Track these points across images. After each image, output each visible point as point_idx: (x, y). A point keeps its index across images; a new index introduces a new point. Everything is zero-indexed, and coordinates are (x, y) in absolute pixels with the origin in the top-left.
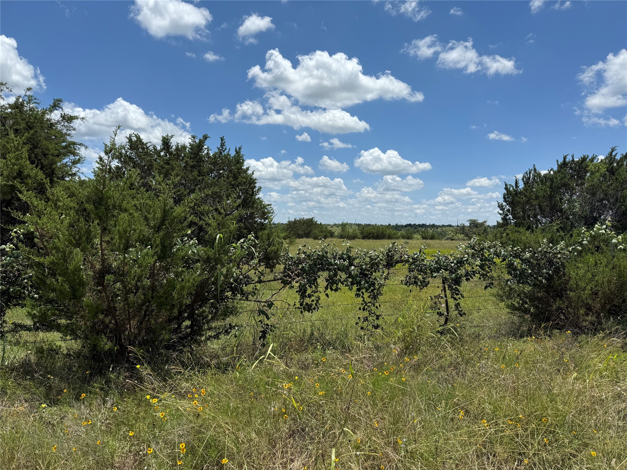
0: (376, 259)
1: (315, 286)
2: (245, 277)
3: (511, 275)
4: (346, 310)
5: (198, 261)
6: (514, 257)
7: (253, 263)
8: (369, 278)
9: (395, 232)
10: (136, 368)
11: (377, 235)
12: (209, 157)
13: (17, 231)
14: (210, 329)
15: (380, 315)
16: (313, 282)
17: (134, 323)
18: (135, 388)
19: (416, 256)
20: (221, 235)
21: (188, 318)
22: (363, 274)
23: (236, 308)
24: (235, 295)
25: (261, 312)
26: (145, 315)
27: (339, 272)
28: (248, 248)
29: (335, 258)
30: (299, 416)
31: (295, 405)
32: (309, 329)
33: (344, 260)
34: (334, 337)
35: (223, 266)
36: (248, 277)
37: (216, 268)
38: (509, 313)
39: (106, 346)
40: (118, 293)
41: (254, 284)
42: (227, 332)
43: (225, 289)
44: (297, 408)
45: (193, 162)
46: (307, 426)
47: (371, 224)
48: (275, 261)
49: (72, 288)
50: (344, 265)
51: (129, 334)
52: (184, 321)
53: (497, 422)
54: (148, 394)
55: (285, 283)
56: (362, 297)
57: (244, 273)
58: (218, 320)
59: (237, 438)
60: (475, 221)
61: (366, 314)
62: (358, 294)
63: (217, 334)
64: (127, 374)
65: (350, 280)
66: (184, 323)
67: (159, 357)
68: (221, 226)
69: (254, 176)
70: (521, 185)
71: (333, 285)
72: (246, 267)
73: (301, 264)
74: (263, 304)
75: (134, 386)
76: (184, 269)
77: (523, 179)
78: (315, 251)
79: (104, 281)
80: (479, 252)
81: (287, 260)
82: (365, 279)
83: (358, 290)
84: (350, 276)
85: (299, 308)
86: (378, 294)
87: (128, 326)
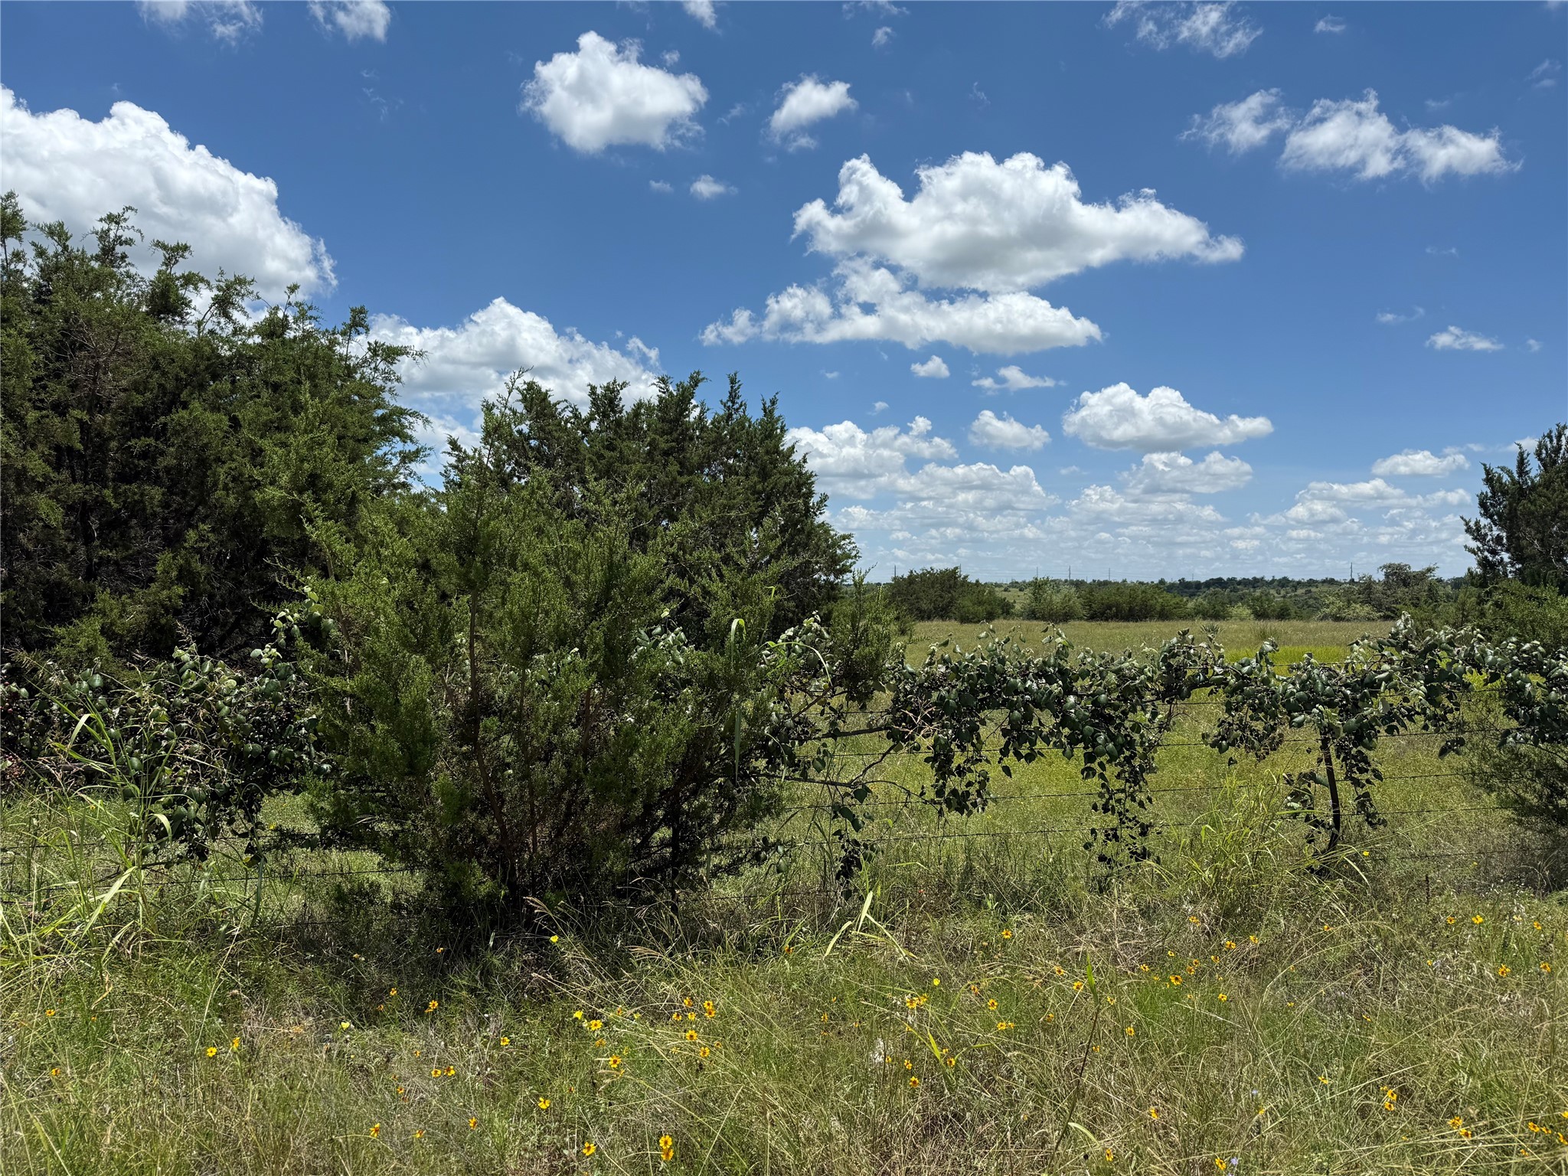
0: (1134, 679)
1: (973, 745)
2: (799, 723)
3: (1517, 717)
4: (1055, 809)
5: (686, 683)
6: (1523, 668)
7: (818, 687)
8: (1118, 727)
9: (1177, 600)
10: (549, 942)
11: (1131, 609)
12: (703, 429)
13: (287, 615)
14: (717, 849)
15: (1151, 825)
16: (968, 735)
17: (543, 831)
18: (547, 992)
19: (1246, 669)
20: (742, 622)
21: (666, 821)
22: (1101, 716)
23: (780, 799)
24: (776, 767)
25: (839, 810)
26: (568, 815)
27: (1037, 711)
28: (805, 650)
29: (1025, 677)
30: (949, 1083)
31: (937, 1053)
32: (962, 856)
33: (1051, 681)
34: (1028, 878)
35: (745, 693)
36: (805, 722)
37: (729, 701)
38: (1510, 820)
39: (482, 888)
40: (509, 760)
41: (819, 739)
42: (758, 859)
43: (751, 750)
44: (942, 1061)
45: (667, 441)
46: (969, 1107)
47: (1112, 580)
48: (871, 683)
49: (409, 749)
50: (1051, 692)
51: (531, 858)
52: (655, 829)
53: (1493, 1125)
54: (579, 1008)
55: (898, 738)
56: (1102, 776)
57: (794, 712)
58: (735, 827)
59: (795, 1129)
60: (1400, 567)
61: (1113, 820)
62: (1090, 769)
63: (734, 862)
64: (528, 957)
65: (1066, 731)
66: (656, 834)
67: (600, 916)
68: (741, 598)
69: (808, 467)
70: (1535, 468)
71: (1020, 745)
72: (799, 698)
73: (937, 689)
74: (842, 790)
75: (544, 986)
76: (654, 704)
77: (1538, 454)
78: (973, 658)
79: (477, 733)
80: (1423, 655)
81: (900, 681)
82: (1108, 730)
83: (1090, 758)
84: (1065, 721)
85: (933, 802)
86: (1142, 770)
87: (530, 841)
